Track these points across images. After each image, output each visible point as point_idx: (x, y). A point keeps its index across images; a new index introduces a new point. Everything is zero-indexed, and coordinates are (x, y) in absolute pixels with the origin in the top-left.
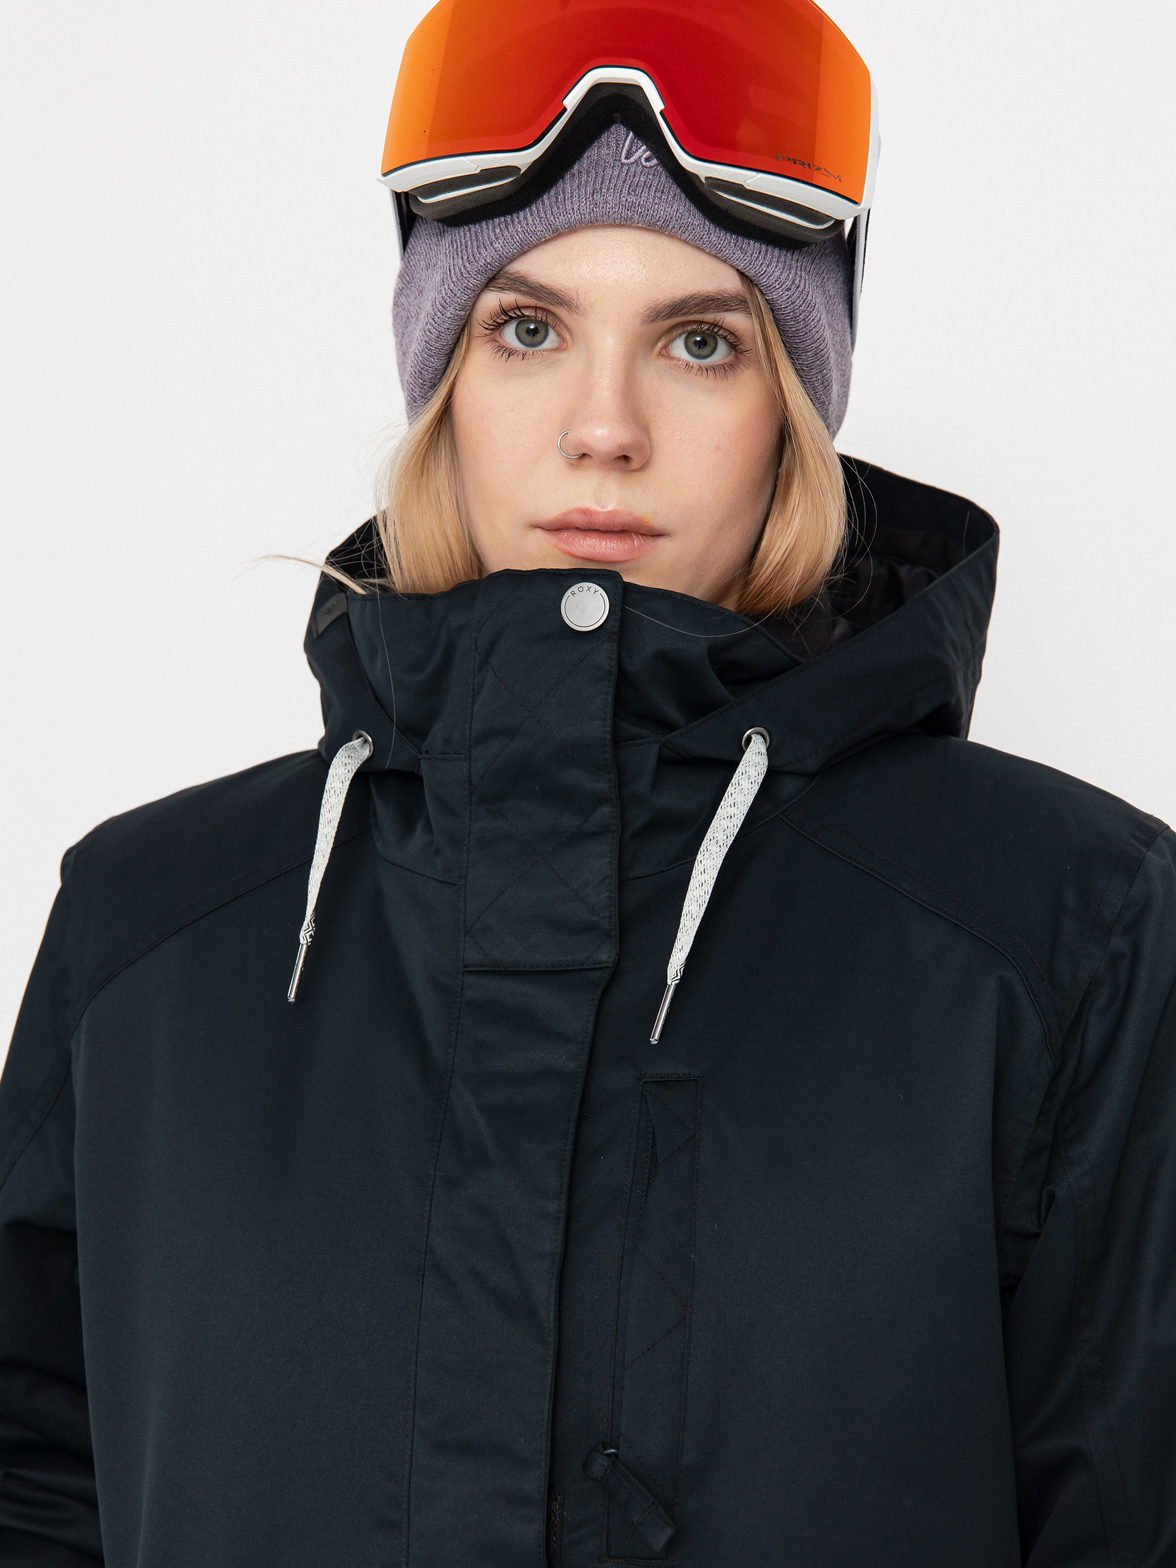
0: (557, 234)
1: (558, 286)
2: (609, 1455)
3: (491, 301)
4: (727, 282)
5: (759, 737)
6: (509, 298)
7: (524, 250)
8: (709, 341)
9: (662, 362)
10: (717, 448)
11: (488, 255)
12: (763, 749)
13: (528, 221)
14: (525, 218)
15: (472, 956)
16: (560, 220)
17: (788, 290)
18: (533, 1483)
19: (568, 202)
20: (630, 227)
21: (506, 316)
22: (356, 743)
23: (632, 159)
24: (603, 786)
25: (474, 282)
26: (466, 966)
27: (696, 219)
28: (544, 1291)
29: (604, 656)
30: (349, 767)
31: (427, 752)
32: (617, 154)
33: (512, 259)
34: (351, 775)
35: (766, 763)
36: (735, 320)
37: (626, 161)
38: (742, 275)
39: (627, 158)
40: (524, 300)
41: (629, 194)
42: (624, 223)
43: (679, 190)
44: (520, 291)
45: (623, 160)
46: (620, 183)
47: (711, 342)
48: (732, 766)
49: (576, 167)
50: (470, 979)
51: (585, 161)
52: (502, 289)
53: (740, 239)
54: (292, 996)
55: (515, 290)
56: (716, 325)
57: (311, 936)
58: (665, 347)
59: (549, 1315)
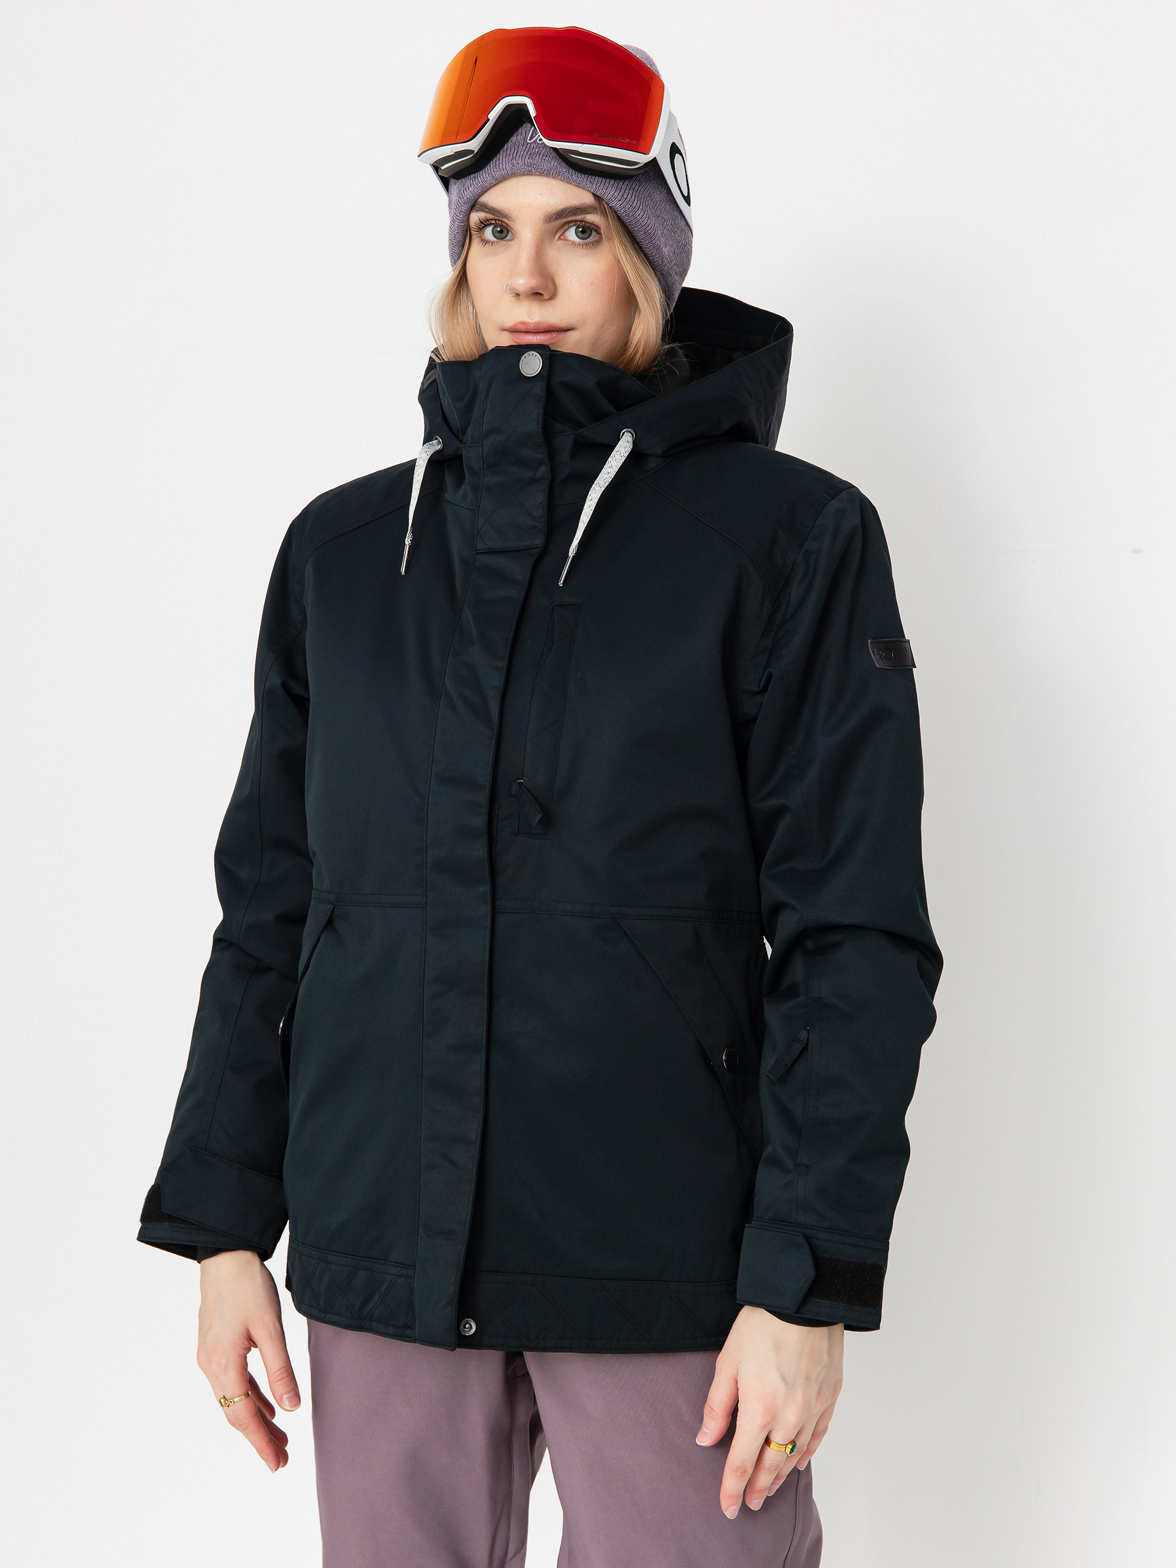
0: (499, 181)
1: (501, 208)
2: (519, 783)
3: (475, 217)
4: (586, 198)
5: (629, 434)
6: (482, 215)
7: (485, 191)
8: (587, 231)
9: (561, 242)
10: (591, 284)
11: (468, 194)
12: (630, 440)
13: (485, 176)
14: (482, 174)
15: (480, 546)
16: (498, 174)
17: (619, 201)
18: (483, 797)
19: (501, 165)
20: (532, 175)
21: (483, 225)
22: (434, 442)
23: (532, 141)
24: (541, 456)
25: (464, 208)
26: (477, 550)
27: (564, 169)
28: (494, 706)
29: (539, 389)
30: (428, 453)
31: (464, 444)
32: (525, 138)
33: (480, 196)
34: (428, 458)
35: (631, 447)
36: (593, 218)
37: (529, 142)
38: (595, 195)
39: (530, 140)
40: (489, 216)
41: (529, 158)
42: (529, 173)
43: (556, 154)
44: (485, 211)
45: (528, 141)
46: (525, 153)
47: (588, 231)
48: (611, 448)
49: (506, 146)
50: (478, 557)
51: (509, 144)
52: (478, 211)
53: (590, 177)
54: (403, 571)
55: (483, 211)
56: (583, 221)
57: (411, 540)
58: (563, 234)
59: (495, 717)
